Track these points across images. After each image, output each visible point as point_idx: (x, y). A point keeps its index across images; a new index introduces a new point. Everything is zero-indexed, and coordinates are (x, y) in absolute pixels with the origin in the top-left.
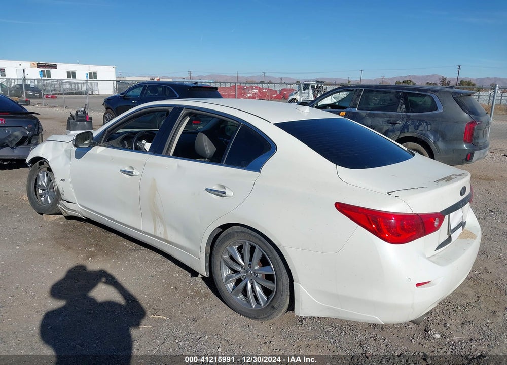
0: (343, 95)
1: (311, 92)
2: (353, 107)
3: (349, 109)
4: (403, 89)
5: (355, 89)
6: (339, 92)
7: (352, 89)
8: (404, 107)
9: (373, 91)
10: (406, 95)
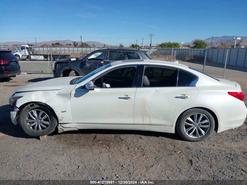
0: (99, 54)
1: (26, 50)
2: (107, 59)
3: (105, 60)
4: (126, 50)
5: (105, 51)
6: (98, 52)
7: (104, 51)
8: (127, 58)
9: (113, 52)
10: (127, 53)
